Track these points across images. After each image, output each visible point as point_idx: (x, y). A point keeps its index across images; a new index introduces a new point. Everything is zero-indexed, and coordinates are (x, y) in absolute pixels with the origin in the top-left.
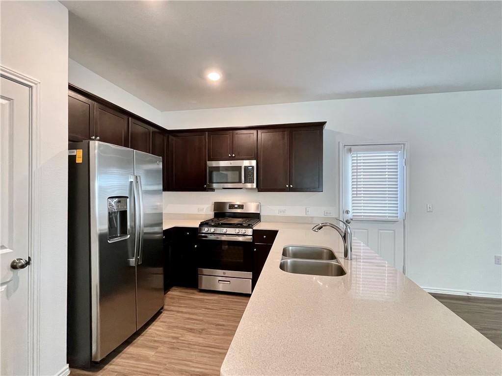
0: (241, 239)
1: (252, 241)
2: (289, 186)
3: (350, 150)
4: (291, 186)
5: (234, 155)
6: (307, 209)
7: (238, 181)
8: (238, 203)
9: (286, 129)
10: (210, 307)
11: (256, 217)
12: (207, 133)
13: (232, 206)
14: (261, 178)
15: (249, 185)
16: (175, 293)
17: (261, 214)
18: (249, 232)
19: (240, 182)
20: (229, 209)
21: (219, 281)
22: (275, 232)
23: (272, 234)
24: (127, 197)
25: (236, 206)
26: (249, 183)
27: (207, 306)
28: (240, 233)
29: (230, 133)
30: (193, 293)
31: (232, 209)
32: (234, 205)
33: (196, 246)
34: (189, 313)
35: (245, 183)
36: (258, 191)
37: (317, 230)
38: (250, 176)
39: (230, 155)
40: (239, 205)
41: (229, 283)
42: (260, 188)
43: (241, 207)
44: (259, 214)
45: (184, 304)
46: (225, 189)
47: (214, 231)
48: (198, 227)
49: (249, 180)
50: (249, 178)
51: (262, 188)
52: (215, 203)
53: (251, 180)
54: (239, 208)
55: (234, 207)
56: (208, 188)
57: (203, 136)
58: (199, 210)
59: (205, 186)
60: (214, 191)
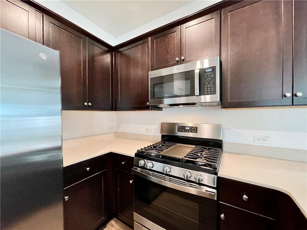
0: (193, 190)
2: (294, 95)
5: (183, 58)
8: (190, 125)
13: (182, 128)
14: (229, 86)
15: (207, 98)
19: (192, 94)
20: (178, 131)
26: (208, 94)
31: (182, 131)
32: (185, 127)
33: (131, 182)
35: (200, 95)
36: (222, 108)
38: (209, 83)
39: (177, 59)
40: (191, 128)
42: (227, 102)
43: (194, 129)
44: (222, 141)
46: (171, 105)
47: (153, 167)
48: (134, 157)
49: (207, 90)
50: (207, 87)
51: (229, 103)
52: (162, 123)
53: (210, 90)
54: (192, 132)
55: (185, 129)
56: (151, 106)
57: (146, 43)
58: (147, 130)
59: (148, 103)
60: (162, 110)
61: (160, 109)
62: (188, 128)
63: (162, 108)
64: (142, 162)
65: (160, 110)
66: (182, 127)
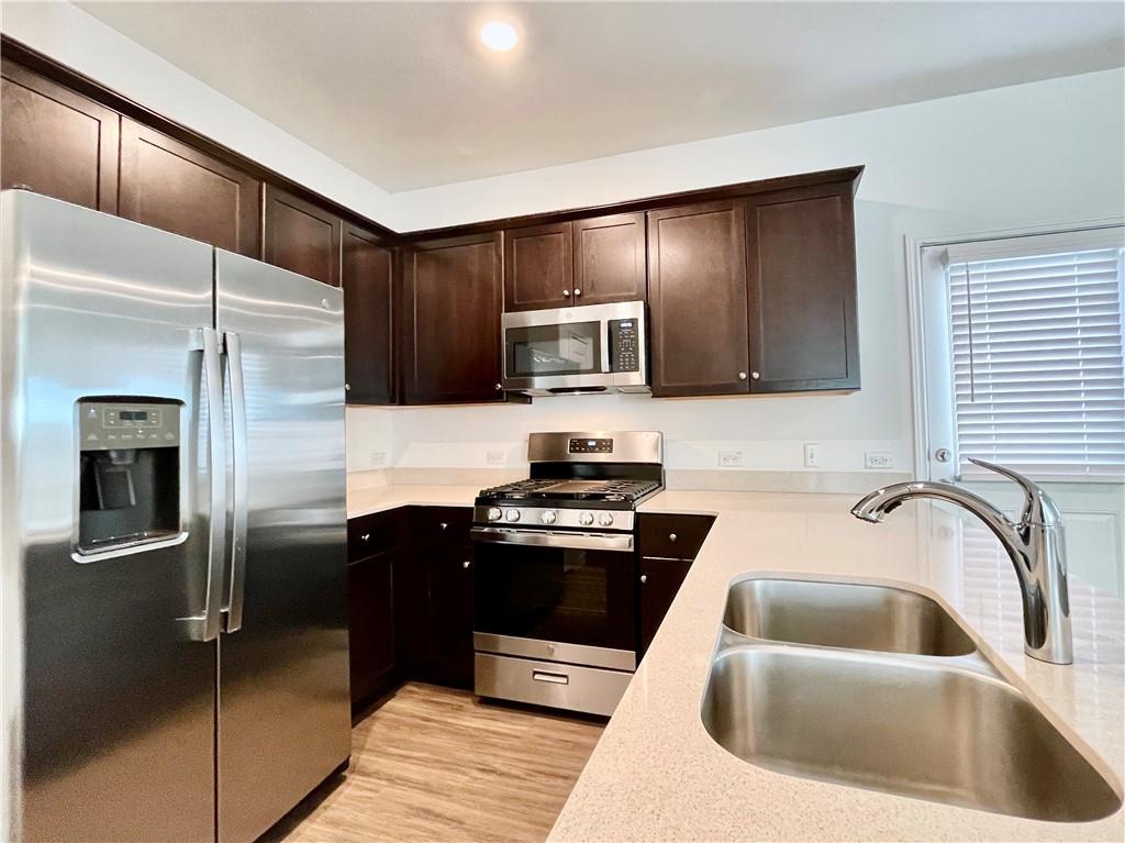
1: (632, 550)
2: (750, 376)
3: (943, 259)
4: (756, 375)
5: (577, 292)
6: (809, 447)
7: (591, 366)
8: (600, 436)
9: (734, 201)
10: (498, 764)
11: (651, 474)
12: (502, 233)
13: (580, 444)
14: (662, 357)
15: (619, 378)
16: (407, 704)
17: (665, 467)
18: (625, 520)
19: (597, 368)
20: (571, 451)
21: (535, 673)
22: (706, 522)
23: (694, 529)
24: (179, 403)
25: (590, 444)
26: (624, 370)
27: (490, 759)
28: (595, 525)
29: (567, 227)
30: (460, 708)
31: (580, 451)
32: (585, 441)
33: (467, 564)
34: (427, 788)
35: (611, 371)
36: (654, 396)
37: (873, 516)
38: (627, 350)
39: (566, 293)
40: (599, 442)
41: (564, 680)
42: (660, 386)
43: (605, 445)
44: (661, 465)
45: (422, 747)
46: (555, 391)
47: (518, 519)
48: (473, 506)
49: (624, 361)
50: (624, 357)
51: (664, 387)
52: (531, 435)
53: (630, 361)
54: (601, 450)
55: (586, 446)
56: (507, 392)
57: (493, 244)
58: (490, 457)
59: (499, 386)
60: (531, 403)
61: (527, 399)
62: (593, 443)
63: (531, 397)
64: (493, 513)
65: (526, 403)
66: (579, 440)
